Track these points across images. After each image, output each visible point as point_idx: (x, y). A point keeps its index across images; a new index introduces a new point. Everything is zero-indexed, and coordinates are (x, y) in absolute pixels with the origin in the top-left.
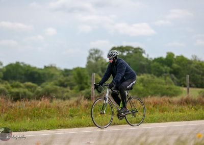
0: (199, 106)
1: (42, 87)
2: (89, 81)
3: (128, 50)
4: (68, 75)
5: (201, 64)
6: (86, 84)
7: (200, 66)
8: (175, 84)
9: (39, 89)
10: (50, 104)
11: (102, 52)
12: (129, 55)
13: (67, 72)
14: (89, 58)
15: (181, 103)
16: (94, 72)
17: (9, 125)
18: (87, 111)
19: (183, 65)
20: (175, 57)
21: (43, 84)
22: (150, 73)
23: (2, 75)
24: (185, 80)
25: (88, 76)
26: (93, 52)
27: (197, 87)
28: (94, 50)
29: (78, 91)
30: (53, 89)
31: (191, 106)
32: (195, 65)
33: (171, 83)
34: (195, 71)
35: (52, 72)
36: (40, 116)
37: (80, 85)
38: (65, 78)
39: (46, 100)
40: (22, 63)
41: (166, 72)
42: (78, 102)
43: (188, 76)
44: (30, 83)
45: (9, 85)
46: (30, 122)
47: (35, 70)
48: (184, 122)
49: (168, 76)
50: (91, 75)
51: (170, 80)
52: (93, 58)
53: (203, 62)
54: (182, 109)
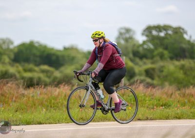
1: (61, 72)
3: (166, 30)
9: (57, 74)
11: (134, 32)
12: (168, 36)
14: (118, 38)
16: (125, 55)
17: (20, 116)
21: (62, 69)
22: (192, 58)
23: (12, 56)
26: (123, 31)
28: (125, 28)
35: (73, 54)
36: (58, 107)
39: (66, 87)
40: (37, 42)
44: (45, 67)
45: (21, 68)
46: (46, 113)
47: (52, 52)
52: (123, 39)
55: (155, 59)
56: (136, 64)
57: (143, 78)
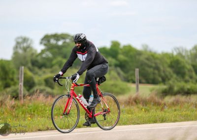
0: (151, 106)
2: (15, 76)
3: (64, 39)
5: (153, 56)
6: (12, 80)
7: (151, 57)
8: (122, 80)
11: (31, 41)
12: (65, 44)
14: (16, 48)
15: (129, 103)
16: (23, 65)
18: (13, 114)
19: (131, 57)
20: (122, 46)
24: (134, 75)
25: (15, 70)
26: (20, 40)
27: (148, 82)
28: (21, 38)
29: (2, 88)
31: (142, 107)
32: (146, 56)
33: (116, 78)
34: (146, 64)
37: (5, 82)
41: (110, 65)
42: (2, 103)
43: (137, 70)
48: (132, 126)
49: (113, 70)
50: (18, 69)
51: (116, 75)
52: (20, 48)
53: (155, 53)
54: (130, 110)
55: (54, 68)
56: (36, 73)
57: (42, 87)
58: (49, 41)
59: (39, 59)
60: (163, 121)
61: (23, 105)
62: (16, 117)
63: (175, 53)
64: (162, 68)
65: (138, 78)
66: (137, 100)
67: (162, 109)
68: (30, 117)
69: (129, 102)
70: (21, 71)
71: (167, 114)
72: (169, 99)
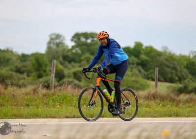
0: (168, 102)
2: (48, 68)
3: (92, 37)
4: (25, 61)
5: (171, 57)
6: (45, 71)
7: (170, 59)
8: (142, 77)
10: (5, 91)
11: (64, 37)
12: (94, 42)
13: (24, 57)
14: (49, 43)
16: (55, 59)
18: (45, 101)
19: (152, 57)
20: (144, 47)
24: (154, 73)
25: (48, 63)
26: (54, 37)
27: (166, 81)
28: (55, 34)
29: (36, 78)
30: (8, 75)
31: (159, 102)
32: (166, 57)
33: (137, 75)
34: (165, 64)
35: (8, 56)
37: (38, 73)
38: (22, 64)
41: (133, 64)
42: (35, 91)
43: (157, 69)
48: (150, 119)
49: (135, 67)
50: (51, 62)
51: (137, 72)
52: (54, 43)
53: (174, 55)
54: (149, 105)
55: (82, 63)
56: (66, 67)
57: (71, 80)
58: (79, 39)
59: (69, 53)
60: (177, 115)
61: (53, 94)
62: (47, 104)
63: (192, 56)
64: (179, 69)
65: (157, 76)
66: (155, 96)
67: (177, 105)
68: (59, 105)
69: (148, 97)
70: (54, 64)
71: (181, 110)
72: (183, 97)
